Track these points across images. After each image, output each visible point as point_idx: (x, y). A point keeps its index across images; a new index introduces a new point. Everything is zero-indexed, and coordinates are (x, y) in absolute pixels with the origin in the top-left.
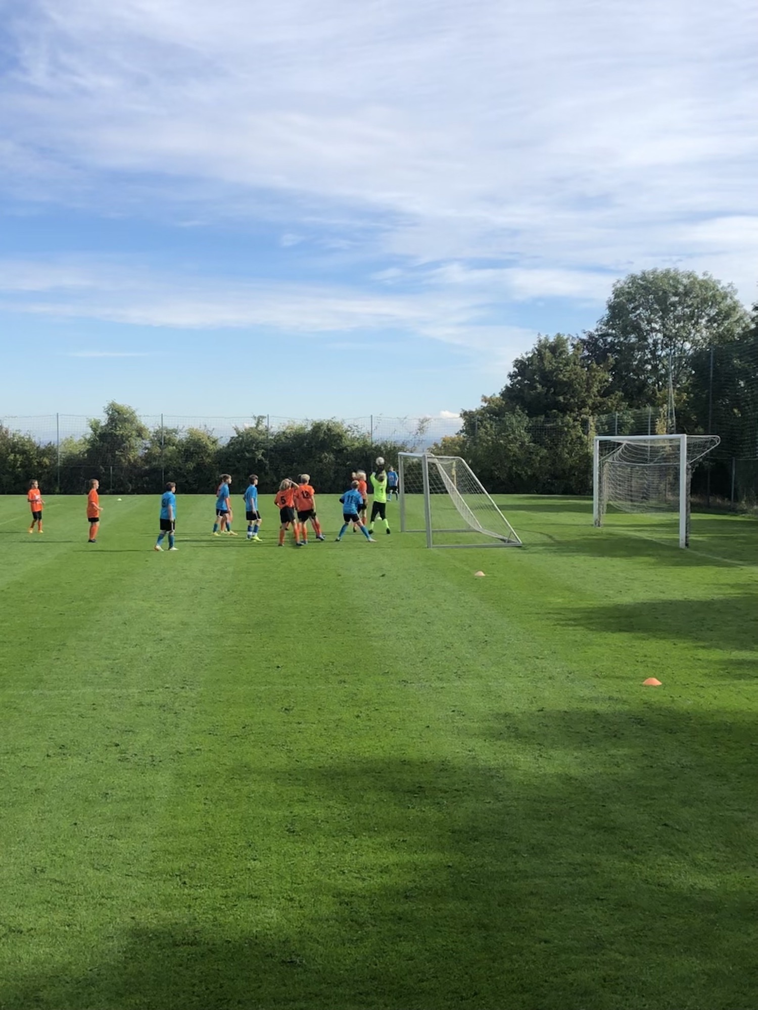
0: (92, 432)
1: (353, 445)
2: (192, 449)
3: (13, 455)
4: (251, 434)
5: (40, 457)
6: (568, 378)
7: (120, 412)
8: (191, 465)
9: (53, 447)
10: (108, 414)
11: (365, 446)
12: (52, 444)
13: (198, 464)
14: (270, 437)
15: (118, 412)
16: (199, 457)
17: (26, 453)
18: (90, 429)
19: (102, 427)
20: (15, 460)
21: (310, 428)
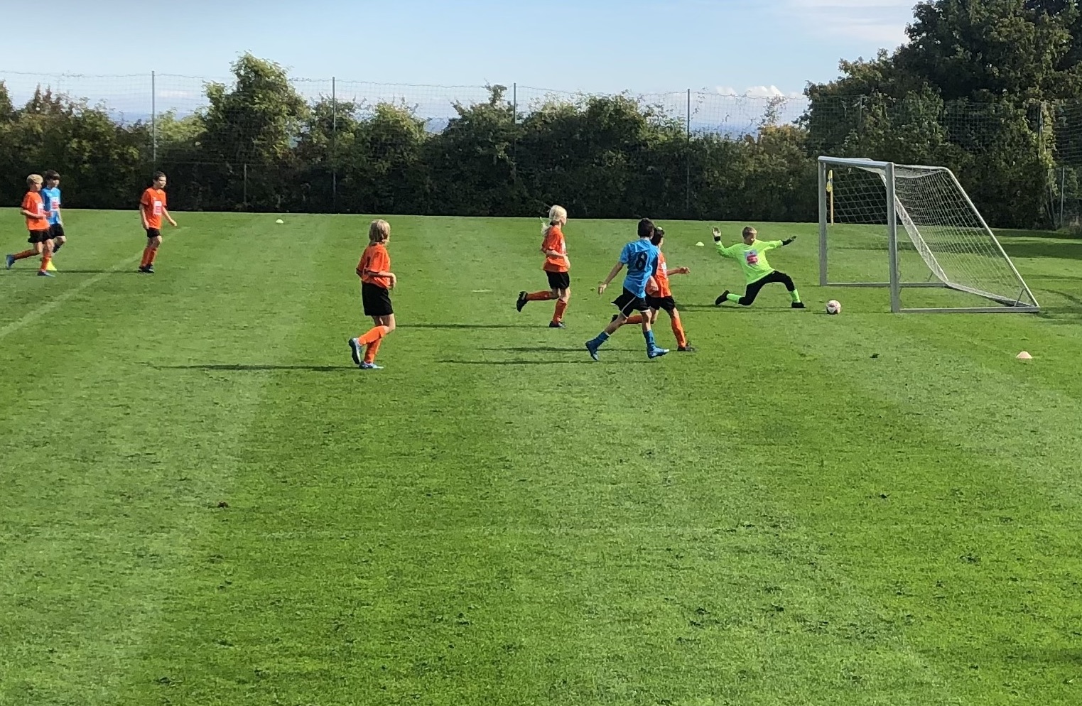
0: (211, 104)
1: (656, 138)
2: (383, 139)
3: (76, 140)
4: (485, 115)
5: (124, 146)
6: (1006, 37)
7: (260, 73)
8: (383, 166)
9: (145, 129)
10: (239, 75)
11: (677, 140)
12: (143, 123)
13: (395, 164)
14: (518, 122)
15: (256, 72)
16: (396, 152)
17: (99, 139)
18: (209, 99)
19: (228, 97)
20: (81, 149)
21: (584, 108)
